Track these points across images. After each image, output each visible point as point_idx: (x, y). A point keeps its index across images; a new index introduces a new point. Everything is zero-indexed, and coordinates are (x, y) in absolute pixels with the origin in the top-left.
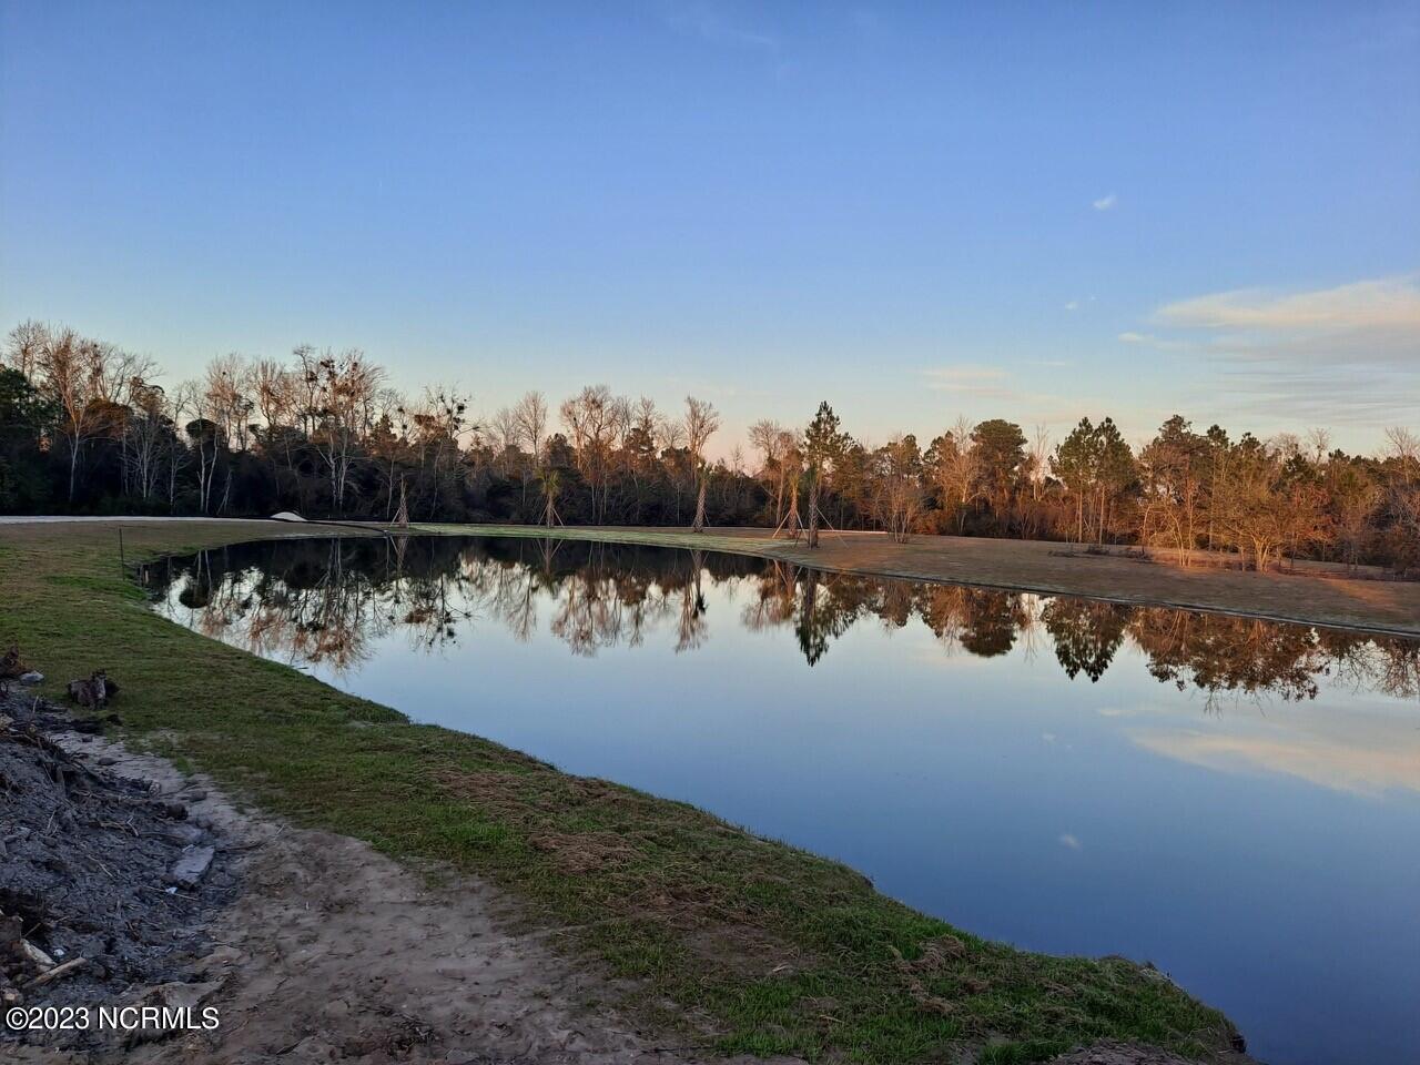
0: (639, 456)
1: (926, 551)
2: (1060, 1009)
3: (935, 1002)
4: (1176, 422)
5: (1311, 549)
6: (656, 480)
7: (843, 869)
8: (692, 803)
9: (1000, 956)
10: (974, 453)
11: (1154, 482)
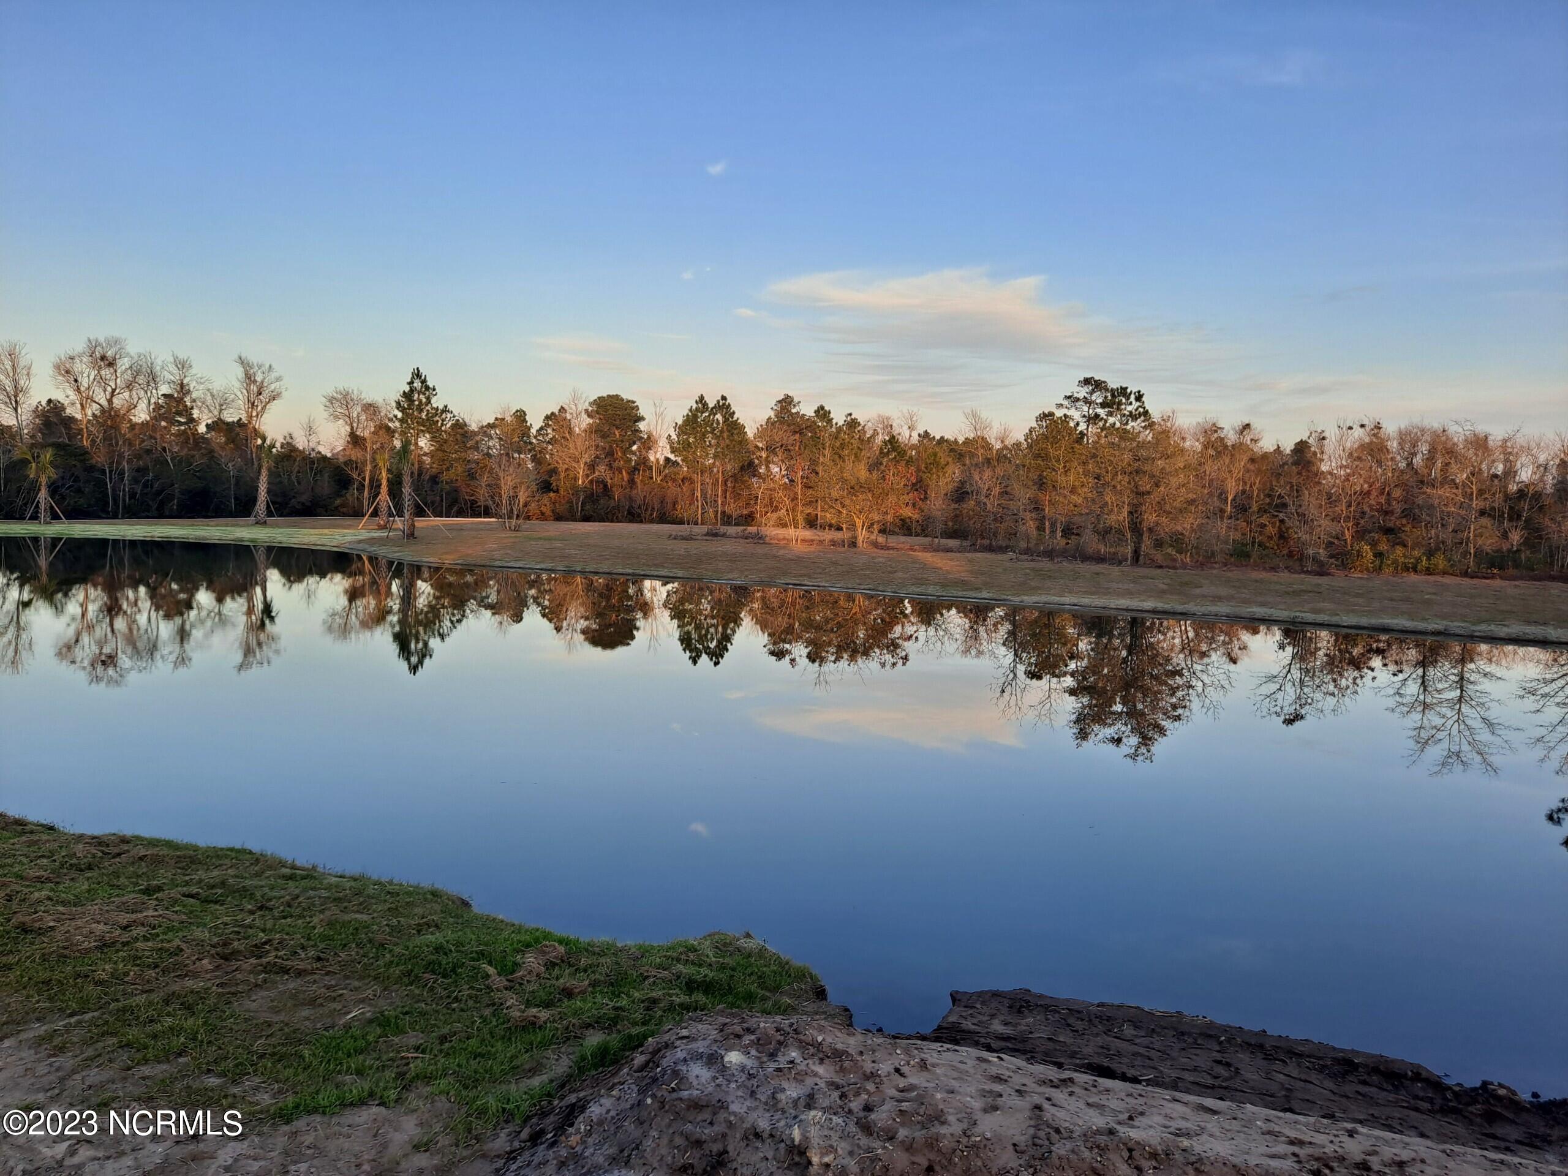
0: (174, 429)
1: (540, 539)
2: (657, 994)
3: (530, 1014)
4: (786, 402)
5: (903, 526)
6: (199, 460)
7: (435, 894)
8: (248, 846)
9: (602, 954)
10: (590, 430)
11: (768, 462)
